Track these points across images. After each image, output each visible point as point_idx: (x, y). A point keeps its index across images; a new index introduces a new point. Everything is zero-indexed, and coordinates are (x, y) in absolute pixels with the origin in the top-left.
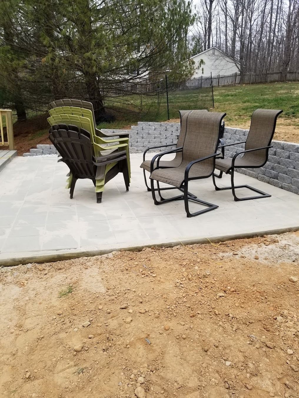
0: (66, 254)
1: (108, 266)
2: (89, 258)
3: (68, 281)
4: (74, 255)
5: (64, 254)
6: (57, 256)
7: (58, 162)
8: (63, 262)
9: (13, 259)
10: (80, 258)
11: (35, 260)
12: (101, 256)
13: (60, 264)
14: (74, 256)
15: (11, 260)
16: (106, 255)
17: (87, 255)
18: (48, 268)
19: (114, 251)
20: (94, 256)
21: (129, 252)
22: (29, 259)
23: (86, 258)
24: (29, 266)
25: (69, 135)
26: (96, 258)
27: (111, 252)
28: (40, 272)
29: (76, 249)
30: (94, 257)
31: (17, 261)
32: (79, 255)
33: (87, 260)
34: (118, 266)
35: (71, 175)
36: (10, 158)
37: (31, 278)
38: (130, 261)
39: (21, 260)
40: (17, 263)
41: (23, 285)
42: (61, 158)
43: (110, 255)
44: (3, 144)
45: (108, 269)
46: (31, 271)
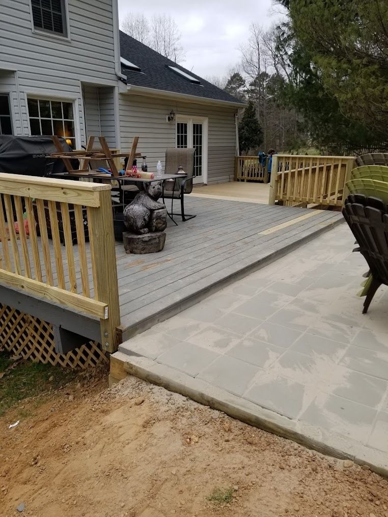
0: (269, 422)
1: (317, 488)
2: (302, 447)
3: (241, 475)
4: (279, 430)
5: (266, 421)
6: (256, 419)
7: (353, 251)
8: (261, 432)
9: (202, 394)
10: (287, 440)
11: (226, 409)
12: (322, 456)
13: (254, 434)
14: (279, 433)
15: (199, 394)
16: (331, 459)
17: (300, 442)
18: (236, 432)
19: (349, 459)
20: (311, 448)
21: (379, 478)
22: (220, 403)
23: (296, 445)
24: (216, 414)
25: (367, 214)
26: (311, 455)
27: (344, 457)
28: (223, 433)
29: (291, 419)
30: (310, 452)
31: (206, 400)
32: (288, 434)
33: (296, 450)
34: (334, 499)
35: (371, 276)
36: (332, 224)
37: (207, 436)
38: (365, 503)
39: (210, 400)
40: (204, 402)
41: (189, 443)
42: (358, 246)
43: (340, 464)
44: (335, 203)
45: (313, 493)
46: (213, 423)
